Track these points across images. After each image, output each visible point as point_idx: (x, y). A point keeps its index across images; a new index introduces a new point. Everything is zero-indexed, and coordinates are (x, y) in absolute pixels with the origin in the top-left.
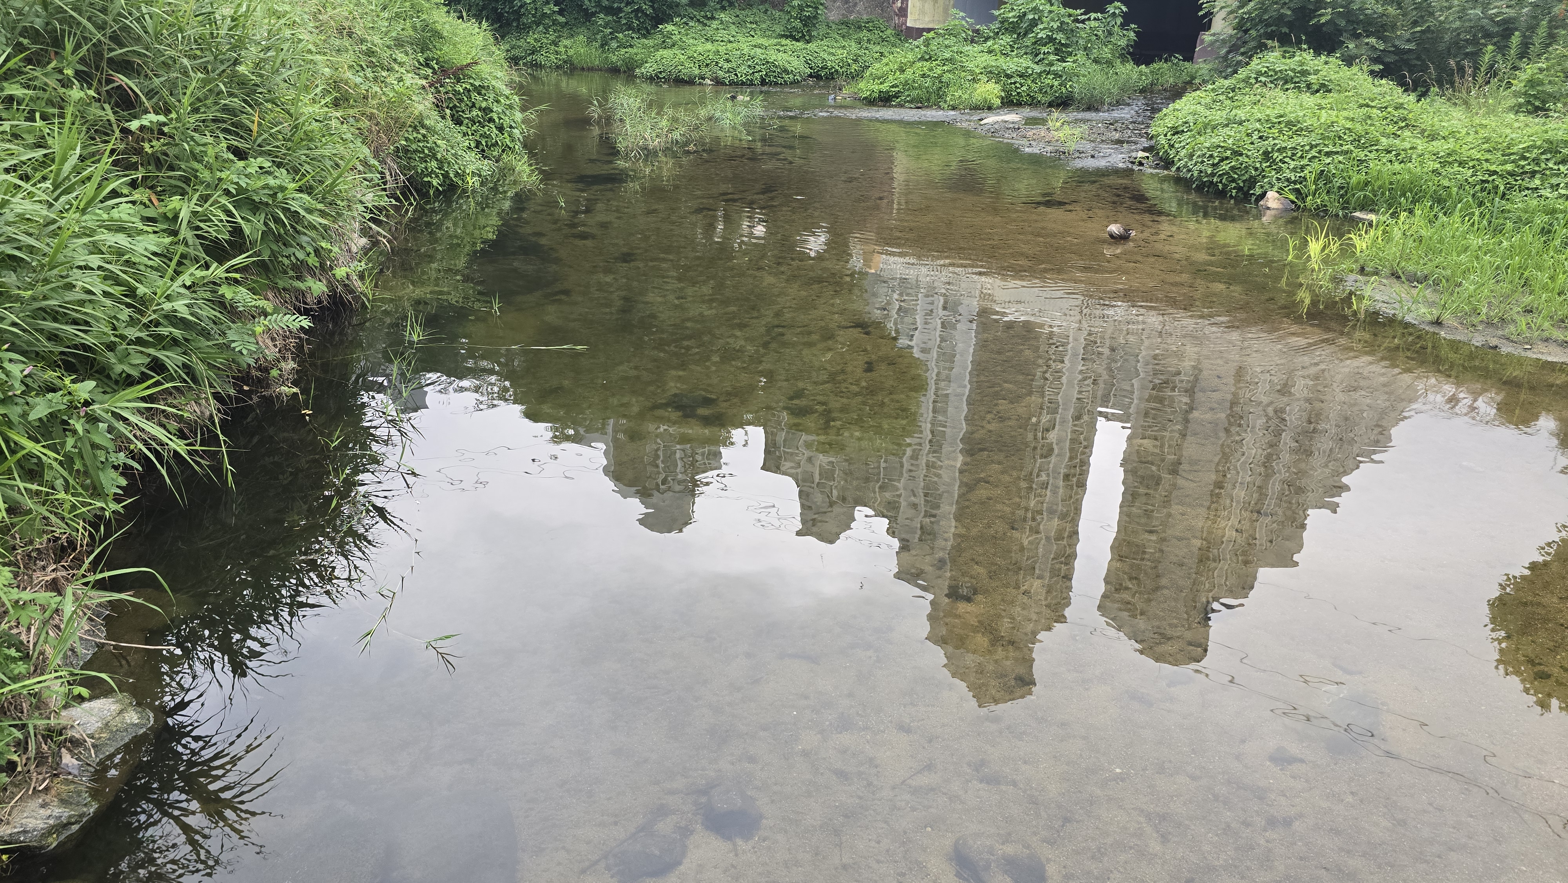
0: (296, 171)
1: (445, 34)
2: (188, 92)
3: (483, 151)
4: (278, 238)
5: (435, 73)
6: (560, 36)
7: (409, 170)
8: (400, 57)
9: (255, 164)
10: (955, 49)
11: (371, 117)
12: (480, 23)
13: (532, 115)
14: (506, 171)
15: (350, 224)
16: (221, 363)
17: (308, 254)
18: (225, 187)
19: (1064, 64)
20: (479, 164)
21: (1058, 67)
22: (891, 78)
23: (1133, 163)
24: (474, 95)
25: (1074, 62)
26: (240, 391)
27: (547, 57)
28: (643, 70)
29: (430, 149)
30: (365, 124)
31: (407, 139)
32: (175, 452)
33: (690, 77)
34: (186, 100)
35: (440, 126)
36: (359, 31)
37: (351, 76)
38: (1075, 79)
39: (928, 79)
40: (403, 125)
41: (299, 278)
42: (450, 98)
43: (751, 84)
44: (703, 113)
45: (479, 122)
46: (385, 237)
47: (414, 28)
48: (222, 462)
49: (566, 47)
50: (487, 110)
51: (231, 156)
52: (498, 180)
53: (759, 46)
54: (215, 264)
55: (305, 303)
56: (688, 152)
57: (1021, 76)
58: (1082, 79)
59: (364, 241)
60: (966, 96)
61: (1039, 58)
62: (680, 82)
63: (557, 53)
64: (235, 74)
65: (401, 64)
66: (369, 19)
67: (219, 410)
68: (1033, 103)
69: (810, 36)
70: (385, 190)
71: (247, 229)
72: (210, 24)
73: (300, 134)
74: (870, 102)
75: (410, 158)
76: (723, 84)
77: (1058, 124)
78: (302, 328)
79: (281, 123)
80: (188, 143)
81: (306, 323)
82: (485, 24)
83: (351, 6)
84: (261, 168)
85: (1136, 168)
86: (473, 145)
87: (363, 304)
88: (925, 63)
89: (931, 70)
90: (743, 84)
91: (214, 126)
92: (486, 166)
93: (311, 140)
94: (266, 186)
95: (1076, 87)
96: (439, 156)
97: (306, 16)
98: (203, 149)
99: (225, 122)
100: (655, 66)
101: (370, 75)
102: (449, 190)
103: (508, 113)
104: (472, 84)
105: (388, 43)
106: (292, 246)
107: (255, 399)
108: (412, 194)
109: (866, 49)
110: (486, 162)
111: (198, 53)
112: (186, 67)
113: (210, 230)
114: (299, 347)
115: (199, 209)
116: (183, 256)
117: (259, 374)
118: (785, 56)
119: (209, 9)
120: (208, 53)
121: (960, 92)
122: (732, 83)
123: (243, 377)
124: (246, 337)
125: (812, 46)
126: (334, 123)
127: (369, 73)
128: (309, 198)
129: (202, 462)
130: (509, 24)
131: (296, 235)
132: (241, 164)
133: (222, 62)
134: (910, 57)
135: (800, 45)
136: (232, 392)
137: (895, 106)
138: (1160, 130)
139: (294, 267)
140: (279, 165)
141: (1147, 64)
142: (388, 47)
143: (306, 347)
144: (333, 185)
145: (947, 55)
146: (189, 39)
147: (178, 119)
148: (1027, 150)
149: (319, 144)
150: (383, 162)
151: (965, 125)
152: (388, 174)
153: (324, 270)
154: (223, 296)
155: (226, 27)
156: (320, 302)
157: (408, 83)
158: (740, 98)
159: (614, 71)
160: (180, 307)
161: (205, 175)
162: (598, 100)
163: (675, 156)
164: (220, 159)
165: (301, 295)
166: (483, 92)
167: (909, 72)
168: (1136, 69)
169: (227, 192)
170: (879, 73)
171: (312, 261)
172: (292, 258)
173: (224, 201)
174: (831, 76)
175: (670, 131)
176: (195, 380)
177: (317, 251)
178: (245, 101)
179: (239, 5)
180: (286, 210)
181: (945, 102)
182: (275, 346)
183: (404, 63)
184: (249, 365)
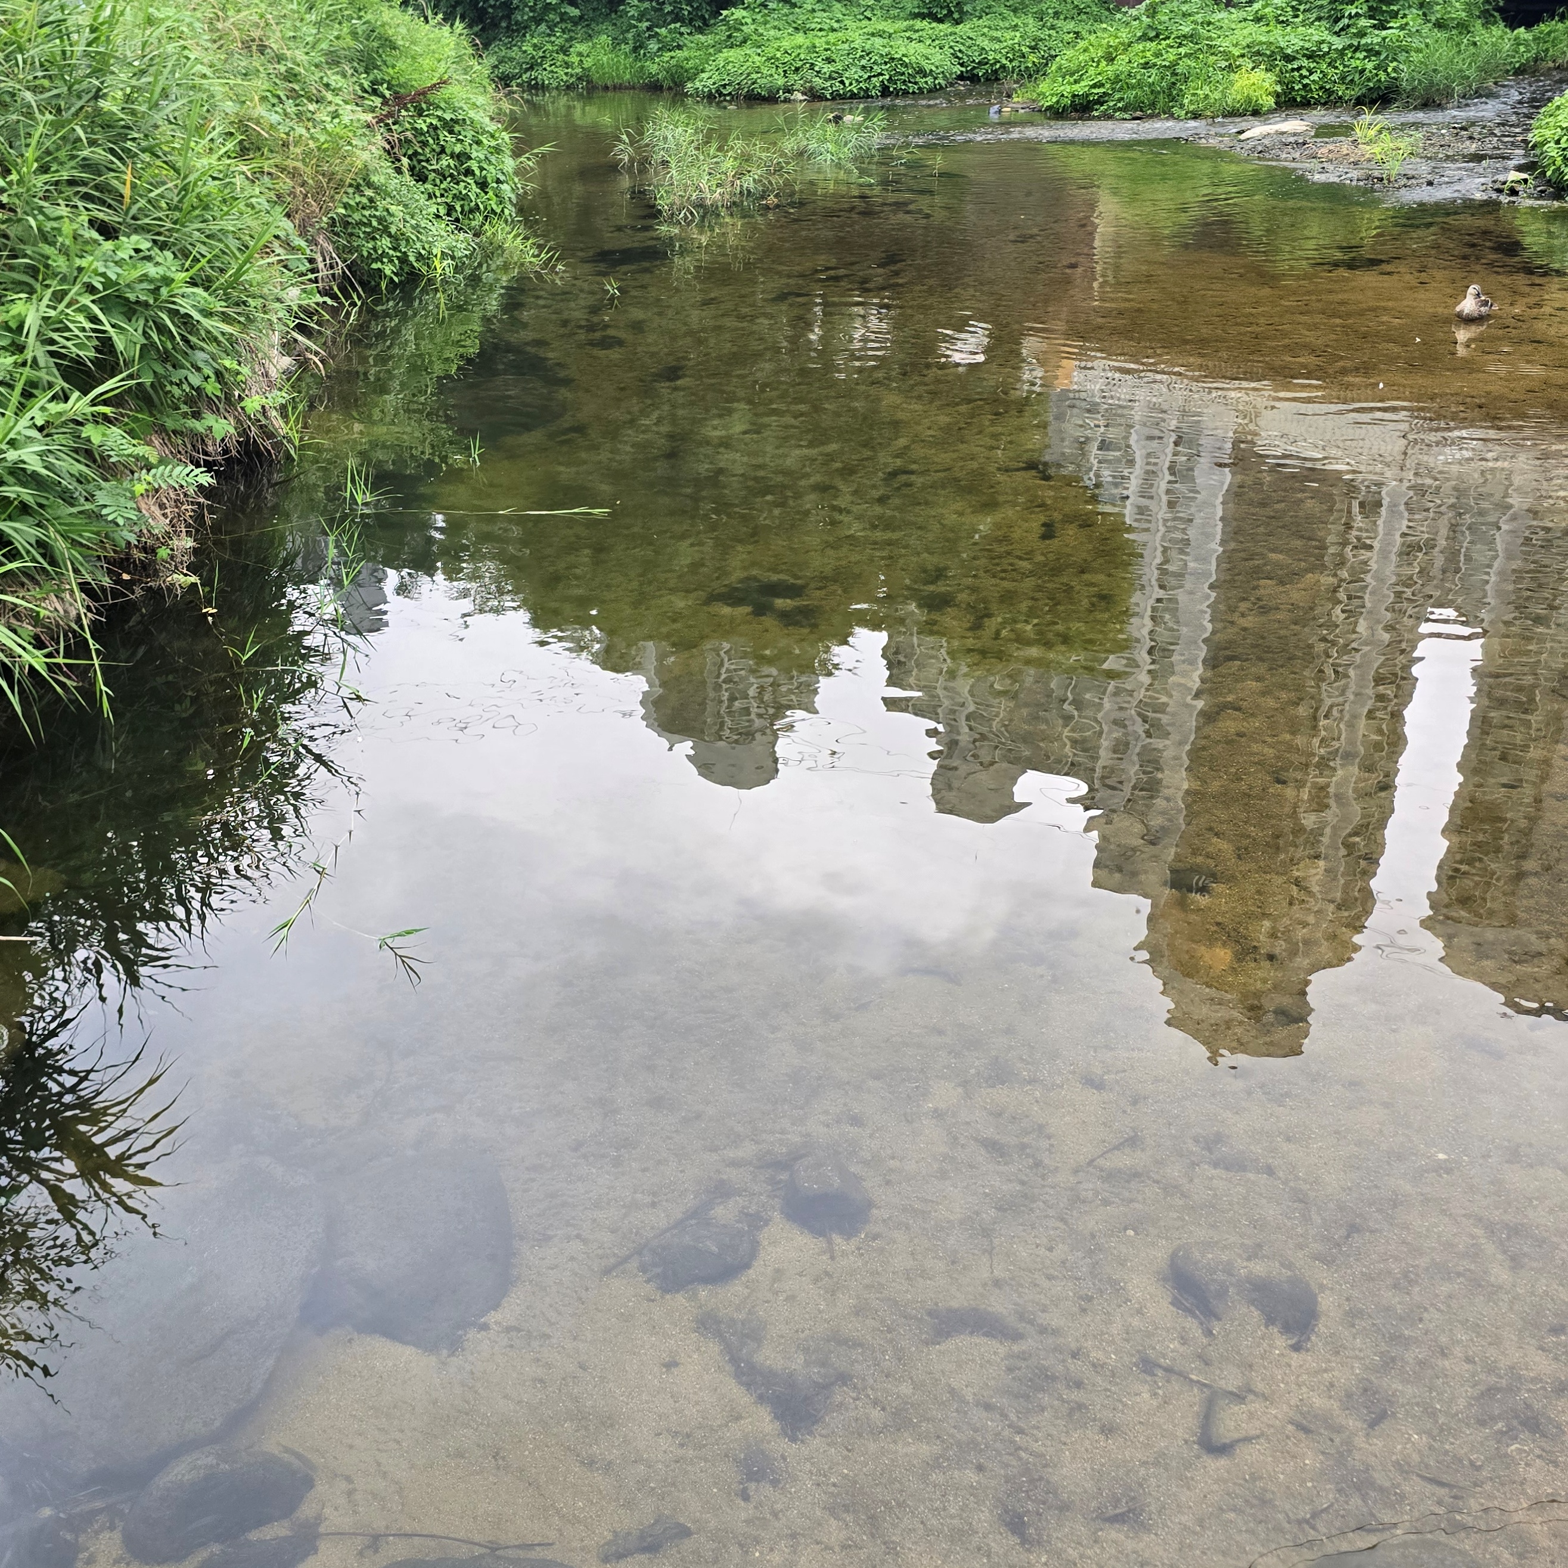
0: (186, 255)
1: (400, 43)
2: (34, 142)
3: (457, 220)
4: (166, 357)
5: (385, 102)
6: (571, 39)
7: (351, 252)
8: (335, 80)
9: (129, 243)
10: (1199, 18)
11: (294, 174)
12: (452, 26)
13: (528, 161)
14: (491, 251)
15: (267, 335)
16: (89, 539)
17: (207, 378)
18: (86, 279)
19: (1384, 33)
20: (451, 240)
21: (1373, 38)
22: (1092, 71)
23: (1499, 191)
24: (443, 134)
25: (1402, 28)
26: (119, 581)
27: (554, 73)
28: (698, 84)
29: (380, 220)
30: (286, 184)
31: (346, 206)
32: (31, 667)
33: (770, 91)
34: (30, 154)
35: (394, 183)
36: (274, 44)
37: (264, 113)
38: (1402, 57)
39: (1154, 71)
40: (341, 184)
41: (197, 415)
42: (408, 141)
43: (867, 95)
44: (789, 145)
45: (451, 175)
46: (316, 354)
47: (354, 34)
48: (93, 684)
49: (580, 54)
50: (462, 157)
51: (95, 235)
52: (480, 265)
53: (880, 34)
54: (77, 394)
55: (206, 453)
56: (767, 208)
57: (1310, 56)
58: (1415, 57)
59: (286, 362)
60: (1217, 95)
61: (1340, 25)
62: (754, 99)
63: (567, 65)
64: (98, 112)
65: (336, 91)
66: (289, 24)
67: (89, 609)
68: (1330, 101)
69: (961, 12)
70: (316, 281)
71: (120, 344)
72: (61, 38)
73: (191, 199)
74: (1056, 114)
75: (351, 235)
76: (821, 98)
77: (1372, 133)
78: (200, 487)
79: (164, 183)
80: (35, 217)
81: (206, 479)
82: (459, 26)
83: (263, 6)
84: (137, 251)
85: (1504, 199)
86: (443, 211)
87: (289, 457)
88: (1148, 44)
89: (1158, 54)
90: (853, 96)
91: (69, 191)
92: (462, 243)
93: (206, 208)
94: (145, 278)
95: (1404, 71)
96: (393, 230)
97: (197, 25)
98: (55, 224)
99: (85, 184)
100: (716, 77)
101: (291, 109)
102: (408, 281)
103: (493, 159)
104: (440, 118)
105: (317, 60)
106: (183, 367)
107: (138, 592)
108: (355, 289)
109: (1053, 27)
110: (462, 236)
111: (46, 83)
112: (30, 106)
113: (69, 344)
114: (199, 517)
115: (52, 313)
116: (32, 384)
117: (142, 556)
118: (921, 48)
119: (58, 15)
120: (58, 82)
121: (1206, 89)
122: (836, 97)
123: (120, 562)
124: (122, 500)
125: (963, 29)
126: (239, 180)
127: (290, 107)
128: (205, 294)
129: (68, 682)
130: (495, 25)
131: (189, 351)
132: (108, 245)
133: (80, 97)
134: (1124, 35)
135: (945, 28)
136: (106, 581)
137: (1099, 118)
138: (1548, 133)
139: (189, 401)
140: (163, 246)
141: (1529, 26)
142: (317, 66)
143: (208, 518)
144: (239, 273)
145: (1186, 29)
146: (33, 63)
147: (20, 182)
148: (1318, 178)
149: (217, 214)
150: (312, 242)
151: (1213, 142)
152: (320, 259)
153: (229, 402)
154: (88, 440)
155: (84, 42)
156: (226, 451)
157: (346, 120)
158: (848, 118)
159: (655, 88)
160: (30, 457)
161: (60, 263)
162: (628, 134)
163: (745, 215)
164: (80, 239)
165: (199, 440)
166: (457, 128)
167: (1122, 61)
168: (1510, 35)
169: (91, 289)
170: (1073, 66)
171: (212, 388)
172: (185, 387)
173: (86, 300)
174: (994, 77)
175: (739, 175)
176: (53, 562)
177: (219, 375)
178: (112, 151)
179: (101, 6)
180: (174, 313)
181: (1182, 106)
182: (165, 515)
183: (340, 89)
184: (129, 543)
